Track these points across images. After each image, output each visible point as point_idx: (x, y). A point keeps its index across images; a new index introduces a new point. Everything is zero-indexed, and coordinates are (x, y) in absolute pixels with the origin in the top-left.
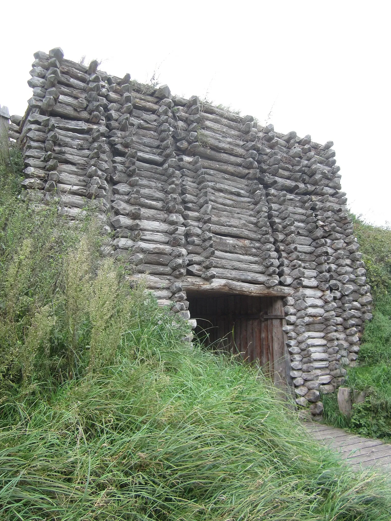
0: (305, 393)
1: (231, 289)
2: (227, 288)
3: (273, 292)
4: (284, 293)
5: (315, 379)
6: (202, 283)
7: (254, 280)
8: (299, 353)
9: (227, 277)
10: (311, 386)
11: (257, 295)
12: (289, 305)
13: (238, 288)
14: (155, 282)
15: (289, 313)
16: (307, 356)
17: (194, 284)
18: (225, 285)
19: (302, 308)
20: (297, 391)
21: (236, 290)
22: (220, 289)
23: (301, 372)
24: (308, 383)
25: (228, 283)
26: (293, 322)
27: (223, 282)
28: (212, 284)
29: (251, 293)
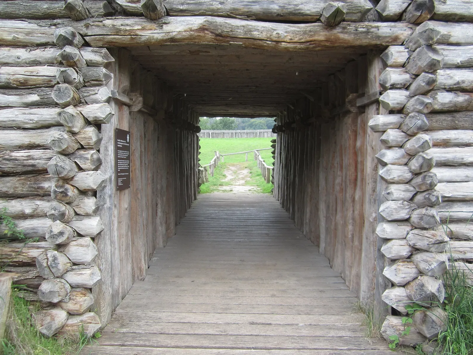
0: (409, 279)
1: (219, 35)
2: (209, 36)
3: (342, 36)
4: (378, 37)
5: (432, 249)
6: (140, 27)
7: (291, 13)
8: (408, 182)
9: (213, 10)
10: (423, 266)
11: (299, 46)
12: (392, 66)
13: (240, 33)
14: (28, 34)
15: (388, 85)
16: (424, 188)
17: (118, 32)
18: (202, 29)
19: (420, 67)
20: (388, 272)
21: (235, 38)
22: (191, 38)
23: (404, 229)
24: (418, 257)
25: (211, 23)
26: (399, 107)
27: (197, 21)
28: (166, 28)
29: (277, 42)
